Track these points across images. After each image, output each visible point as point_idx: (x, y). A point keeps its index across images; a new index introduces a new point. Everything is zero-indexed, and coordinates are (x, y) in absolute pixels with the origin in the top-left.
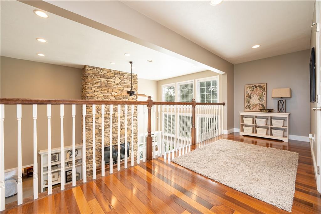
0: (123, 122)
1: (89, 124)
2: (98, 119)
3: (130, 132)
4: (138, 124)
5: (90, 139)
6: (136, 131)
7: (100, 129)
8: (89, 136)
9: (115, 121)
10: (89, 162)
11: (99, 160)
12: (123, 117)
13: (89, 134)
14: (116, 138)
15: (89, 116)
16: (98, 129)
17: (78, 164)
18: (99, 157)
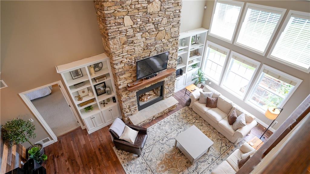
0: (160, 20)
1: (111, 28)
2: (123, 18)
3: (169, 35)
4: (180, 22)
5: (116, 51)
6: (177, 33)
7: (128, 35)
8: (115, 46)
9: (149, 20)
10: (120, 78)
11: (131, 75)
12: (160, 12)
13: (115, 44)
14: (150, 46)
15: (109, 16)
16: (125, 35)
17: (106, 79)
18: (130, 72)
